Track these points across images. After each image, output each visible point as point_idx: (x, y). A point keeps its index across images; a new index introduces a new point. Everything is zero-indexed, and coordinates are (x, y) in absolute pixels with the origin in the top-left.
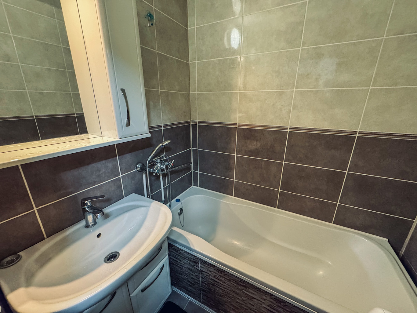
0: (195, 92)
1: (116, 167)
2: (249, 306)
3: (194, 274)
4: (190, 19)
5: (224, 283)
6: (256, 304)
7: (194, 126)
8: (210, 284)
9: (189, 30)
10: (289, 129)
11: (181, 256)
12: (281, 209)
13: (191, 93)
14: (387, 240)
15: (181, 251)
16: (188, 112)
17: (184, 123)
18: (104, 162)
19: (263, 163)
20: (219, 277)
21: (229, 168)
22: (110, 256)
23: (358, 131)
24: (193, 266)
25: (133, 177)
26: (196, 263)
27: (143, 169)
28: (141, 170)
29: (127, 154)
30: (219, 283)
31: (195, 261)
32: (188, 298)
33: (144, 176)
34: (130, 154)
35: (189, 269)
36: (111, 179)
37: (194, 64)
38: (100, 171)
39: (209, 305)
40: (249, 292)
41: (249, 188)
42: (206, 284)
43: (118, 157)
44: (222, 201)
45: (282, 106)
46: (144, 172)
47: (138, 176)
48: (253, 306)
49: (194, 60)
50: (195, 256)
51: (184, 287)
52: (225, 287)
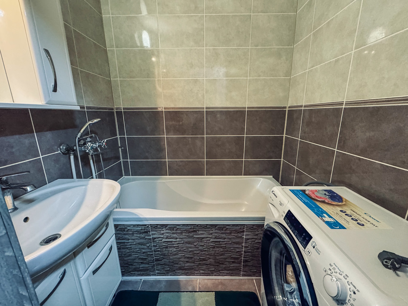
0: (116, 78)
1: (34, 145)
2: (200, 248)
3: (145, 247)
4: (103, 8)
5: (177, 238)
6: (205, 243)
7: (119, 113)
8: (163, 248)
9: (103, 17)
10: (205, 109)
11: (129, 234)
12: (209, 175)
13: (111, 79)
14: (272, 176)
15: (129, 228)
16: (111, 99)
17: (108, 109)
18: (17, 136)
19: (190, 139)
20: (172, 236)
21: (161, 150)
22: (46, 241)
23: (247, 106)
24: (144, 238)
25: (56, 159)
26: (146, 232)
27: (69, 150)
28: (66, 152)
29: (47, 131)
30: (172, 242)
31: (146, 230)
32: (141, 279)
33: (72, 157)
34: (50, 132)
35: (139, 244)
36: (28, 159)
37: (113, 51)
38: (12, 147)
39: (165, 274)
40: (199, 234)
41: (181, 164)
42: (159, 251)
43: (35, 134)
44: (158, 181)
45: (198, 90)
46: (71, 153)
47: (63, 159)
48: (204, 246)
49: (112, 46)
50: (146, 225)
51: (135, 270)
52: (177, 242)
